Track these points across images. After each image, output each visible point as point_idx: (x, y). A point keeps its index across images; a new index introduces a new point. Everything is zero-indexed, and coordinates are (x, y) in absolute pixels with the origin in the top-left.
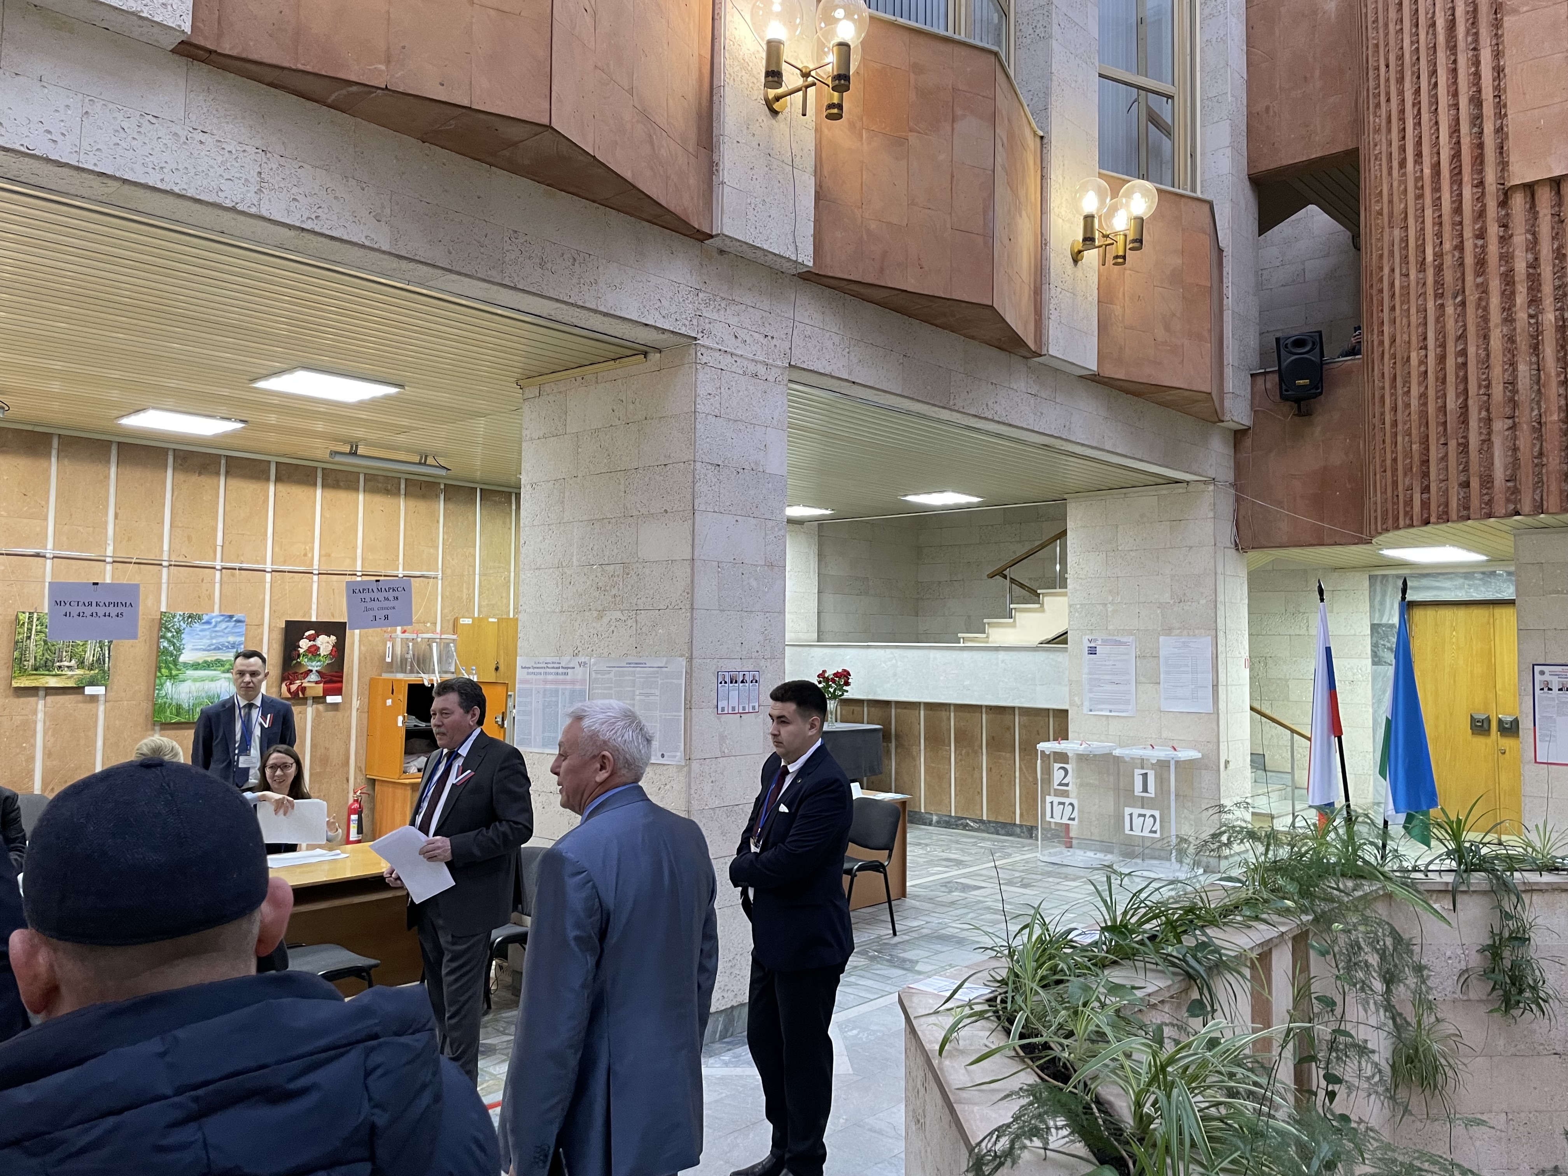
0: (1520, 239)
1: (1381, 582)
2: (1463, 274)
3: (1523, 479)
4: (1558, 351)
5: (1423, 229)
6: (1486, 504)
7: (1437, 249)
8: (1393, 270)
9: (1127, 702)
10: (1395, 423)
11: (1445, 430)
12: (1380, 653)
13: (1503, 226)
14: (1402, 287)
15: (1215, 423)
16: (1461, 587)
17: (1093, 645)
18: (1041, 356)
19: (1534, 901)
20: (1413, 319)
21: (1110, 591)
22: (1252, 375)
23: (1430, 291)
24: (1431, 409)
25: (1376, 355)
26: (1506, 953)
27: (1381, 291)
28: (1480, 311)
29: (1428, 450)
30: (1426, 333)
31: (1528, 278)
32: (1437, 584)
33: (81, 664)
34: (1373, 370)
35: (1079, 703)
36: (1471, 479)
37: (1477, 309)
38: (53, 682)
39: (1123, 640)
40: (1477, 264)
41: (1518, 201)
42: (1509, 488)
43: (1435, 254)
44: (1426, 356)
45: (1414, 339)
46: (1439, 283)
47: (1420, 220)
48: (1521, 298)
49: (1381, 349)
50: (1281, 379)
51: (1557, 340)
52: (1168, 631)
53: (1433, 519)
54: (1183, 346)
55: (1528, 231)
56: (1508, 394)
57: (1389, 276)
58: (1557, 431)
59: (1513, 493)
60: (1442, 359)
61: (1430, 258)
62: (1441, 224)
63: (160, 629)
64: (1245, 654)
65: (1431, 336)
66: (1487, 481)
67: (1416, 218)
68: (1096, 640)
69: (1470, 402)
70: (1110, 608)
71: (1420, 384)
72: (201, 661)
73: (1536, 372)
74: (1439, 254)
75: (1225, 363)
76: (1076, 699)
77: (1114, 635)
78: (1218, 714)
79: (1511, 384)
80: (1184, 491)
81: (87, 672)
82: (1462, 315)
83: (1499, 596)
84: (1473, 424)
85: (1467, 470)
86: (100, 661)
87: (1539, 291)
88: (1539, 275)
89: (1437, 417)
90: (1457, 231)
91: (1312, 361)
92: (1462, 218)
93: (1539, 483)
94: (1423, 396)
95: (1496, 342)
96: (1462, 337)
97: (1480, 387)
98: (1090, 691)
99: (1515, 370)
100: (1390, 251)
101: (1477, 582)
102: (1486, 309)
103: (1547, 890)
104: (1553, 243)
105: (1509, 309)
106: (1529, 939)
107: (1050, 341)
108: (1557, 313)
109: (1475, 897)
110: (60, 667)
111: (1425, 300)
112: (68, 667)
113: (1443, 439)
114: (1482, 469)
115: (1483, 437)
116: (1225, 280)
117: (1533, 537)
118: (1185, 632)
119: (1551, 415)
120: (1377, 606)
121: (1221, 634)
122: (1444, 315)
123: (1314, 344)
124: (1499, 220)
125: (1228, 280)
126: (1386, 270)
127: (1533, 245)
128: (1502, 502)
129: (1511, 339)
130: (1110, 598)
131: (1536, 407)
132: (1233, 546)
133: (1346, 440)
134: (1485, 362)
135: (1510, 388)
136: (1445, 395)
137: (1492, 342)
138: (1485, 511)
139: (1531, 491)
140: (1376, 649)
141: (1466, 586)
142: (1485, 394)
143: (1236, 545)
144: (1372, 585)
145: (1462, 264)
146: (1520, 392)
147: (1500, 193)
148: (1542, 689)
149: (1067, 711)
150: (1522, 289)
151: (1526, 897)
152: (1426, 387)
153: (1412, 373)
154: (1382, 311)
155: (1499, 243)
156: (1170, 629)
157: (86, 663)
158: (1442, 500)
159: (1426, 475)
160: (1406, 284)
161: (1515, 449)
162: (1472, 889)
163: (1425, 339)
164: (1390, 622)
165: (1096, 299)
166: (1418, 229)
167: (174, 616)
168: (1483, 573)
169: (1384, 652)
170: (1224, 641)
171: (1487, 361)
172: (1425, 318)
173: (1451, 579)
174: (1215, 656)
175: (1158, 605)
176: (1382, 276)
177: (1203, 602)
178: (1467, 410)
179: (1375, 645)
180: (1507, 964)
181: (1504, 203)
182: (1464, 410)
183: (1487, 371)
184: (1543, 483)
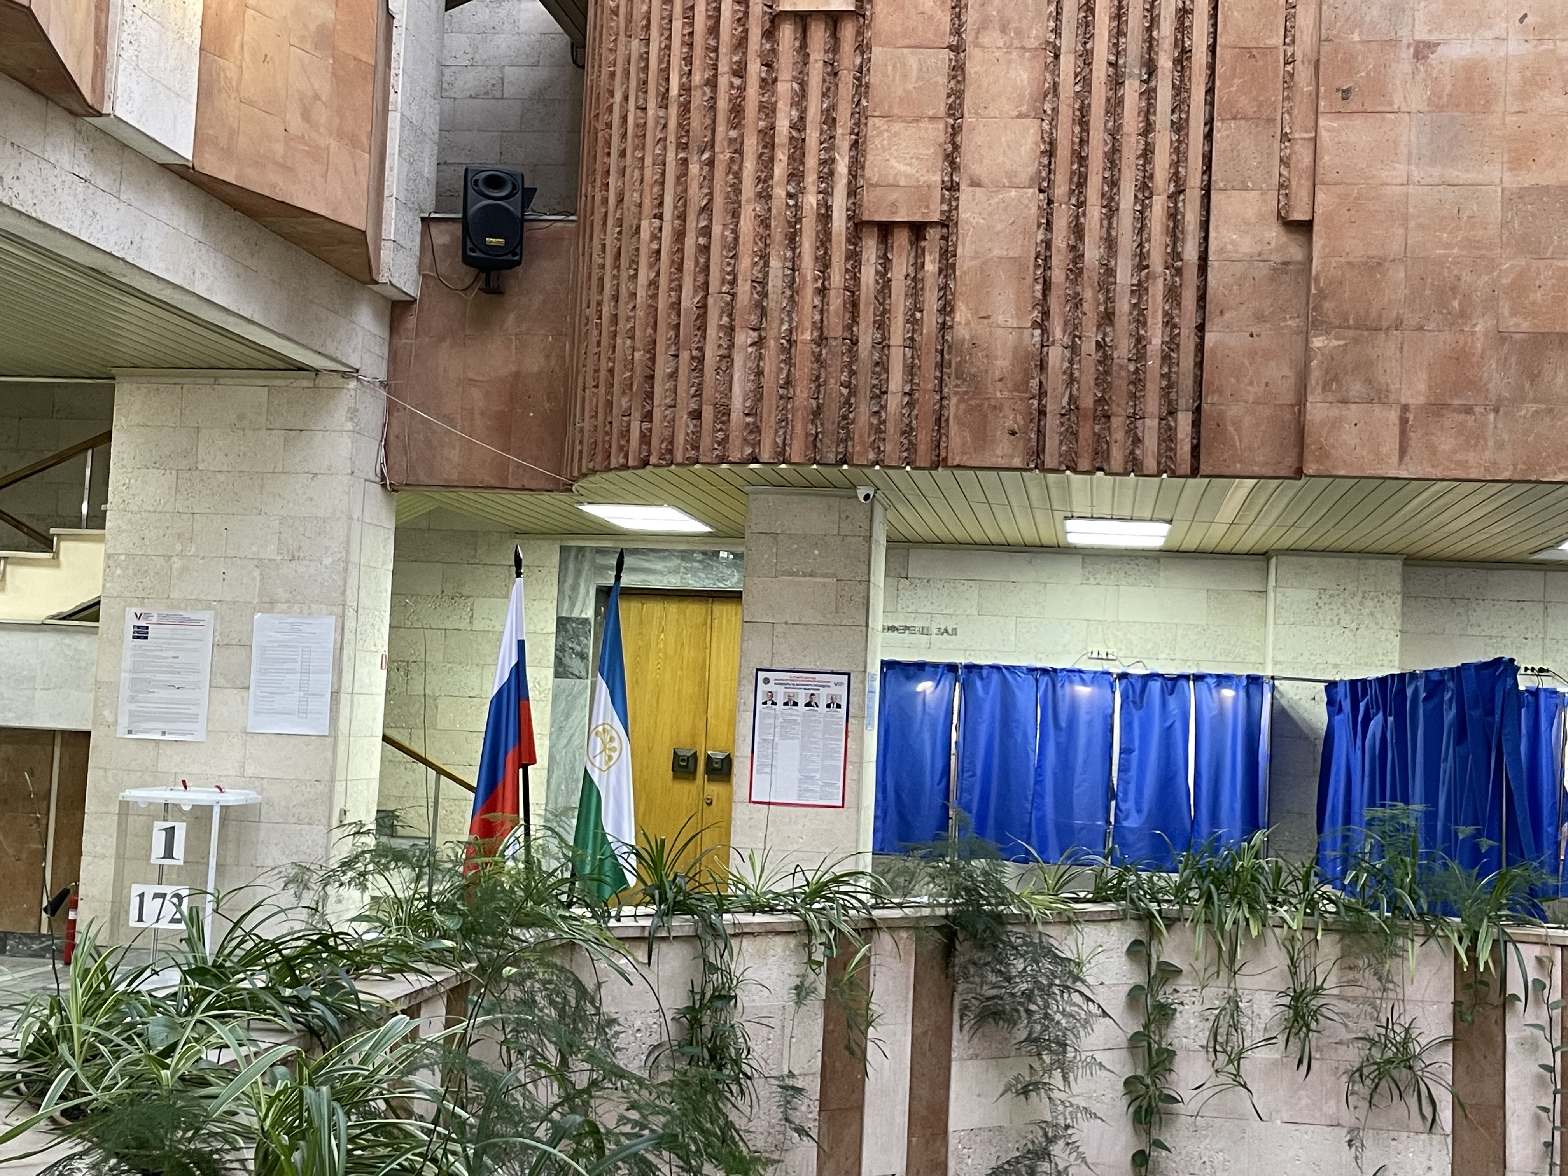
0: (785, 88)
1: (576, 558)
2: (714, 122)
3: (765, 416)
4: (818, 248)
5: (668, 47)
6: (719, 444)
7: (684, 80)
8: (626, 98)
9: (194, 718)
10: (615, 319)
11: (677, 336)
12: (567, 660)
13: (766, 65)
14: (637, 125)
15: (365, 283)
16: (675, 571)
17: (142, 623)
18: (100, 115)
19: (744, 948)
20: (648, 172)
21: (180, 536)
22: (423, 219)
23: (672, 138)
24: (662, 304)
25: (598, 218)
26: (706, 1020)
27: (609, 126)
28: (731, 176)
29: (654, 363)
30: (662, 196)
31: (790, 143)
32: (647, 565)
34: (591, 239)
35: (111, 720)
36: (704, 407)
37: (727, 174)
39: (195, 616)
40: (731, 111)
41: (787, 33)
42: (748, 424)
43: (682, 87)
44: (661, 229)
45: (647, 202)
46: (684, 129)
47: (666, 34)
48: (780, 170)
49: (604, 210)
50: (466, 232)
51: (817, 232)
52: (269, 604)
53: (653, 460)
54: (328, 147)
55: (795, 79)
56: (756, 296)
57: (622, 106)
58: (809, 355)
59: (751, 432)
60: (680, 236)
61: (674, 91)
62: (691, 45)
64: (384, 649)
65: (668, 200)
66: (724, 412)
67: (662, 28)
68: (148, 615)
69: (710, 300)
70: (177, 564)
71: (651, 266)
73: (789, 272)
74: (687, 87)
75: (386, 194)
76: (106, 713)
77: (181, 609)
78: (336, 738)
79: (761, 283)
80: (311, 384)
82: (709, 179)
83: (721, 586)
84: (712, 332)
85: (700, 395)
87: (803, 163)
88: (804, 140)
89: (669, 315)
90: (711, 59)
91: (508, 210)
92: (718, 43)
93: (784, 422)
94: (653, 284)
95: (747, 225)
96: (707, 209)
97: (723, 282)
98: (133, 700)
99: (766, 264)
100: (624, 70)
101: (696, 564)
102: (738, 175)
103: (760, 934)
104: (823, 102)
105: (765, 181)
106: (735, 997)
107: (119, 94)
108: (821, 196)
109: (676, 945)
111: (665, 148)
113: (673, 348)
114: (717, 395)
115: (722, 352)
116: (393, 64)
117: (770, 498)
118: (296, 608)
119: (803, 333)
120: (568, 592)
121: (350, 613)
122: (686, 175)
123: (514, 187)
124: (761, 55)
125: (398, 65)
126: (618, 97)
127: (800, 99)
128: (738, 442)
129: (764, 222)
130: (179, 547)
131: (786, 319)
132: (378, 480)
133: (547, 336)
134: (733, 247)
135: (759, 289)
136: (680, 287)
137: (742, 222)
138: (717, 452)
139: (772, 431)
140: (561, 655)
141: (682, 570)
142: (728, 293)
143: (383, 478)
144: (563, 562)
145: (713, 108)
146: (770, 296)
147: (766, 17)
148: (765, 703)
149: (88, 734)
150: (782, 157)
151: (734, 942)
152: (658, 274)
153: (641, 249)
154: (609, 154)
155: (761, 87)
156: (272, 603)
158: (666, 433)
159: (650, 396)
160: (642, 121)
161: (759, 373)
162: (673, 934)
163: (661, 204)
164: (583, 616)
165: (198, 42)
166: (663, 46)
168: (704, 553)
169: (571, 658)
170: (354, 624)
171: (735, 248)
172: (663, 174)
173: (664, 558)
174: (338, 646)
175: (256, 562)
176: (612, 105)
177: (327, 561)
178: (706, 312)
179: (560, 649)
180: (707, 1032)
181: (770, 34)
182: (702, 311)
183: (733, 262)
184: (787, 423)
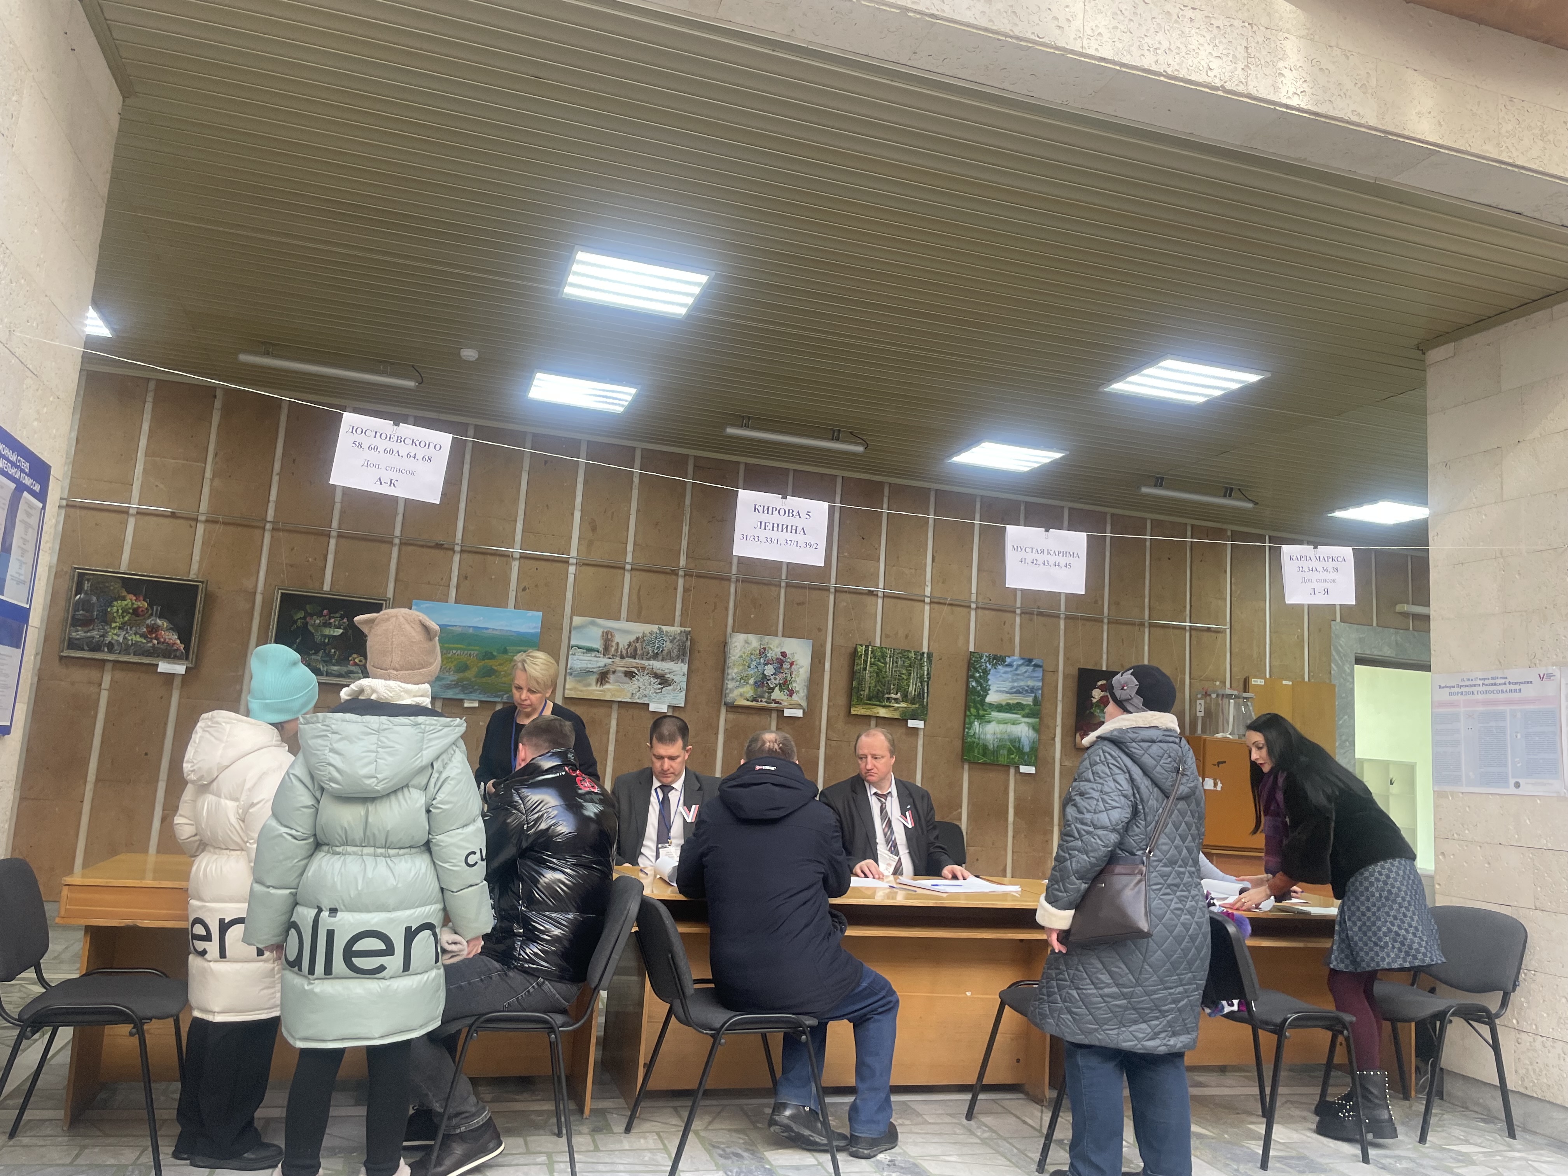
33: (905, 698)
38: (882, 712)
63: (969, 670)
72: (1004, 703)
81: (910, 706)
86: (920, 696)
110: (888, 698)
112: (895, 699)
157: (909, 697)
167: (981, 657)
